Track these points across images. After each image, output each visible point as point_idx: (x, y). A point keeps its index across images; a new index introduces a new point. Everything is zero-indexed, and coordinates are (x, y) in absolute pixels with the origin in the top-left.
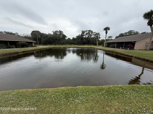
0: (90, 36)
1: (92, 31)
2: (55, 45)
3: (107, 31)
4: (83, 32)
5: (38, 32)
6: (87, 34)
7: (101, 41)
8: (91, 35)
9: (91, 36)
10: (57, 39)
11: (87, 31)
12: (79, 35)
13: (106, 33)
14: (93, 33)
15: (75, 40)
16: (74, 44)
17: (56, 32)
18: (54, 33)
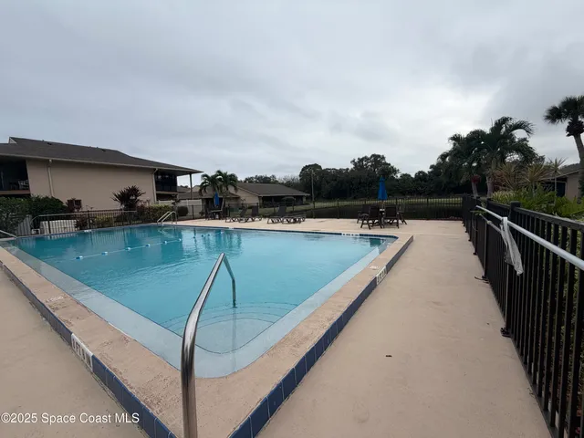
2: (355, 198)
5: (316, 166)
10: (362, 181)
17: (361, 160)
18: (355, 164)
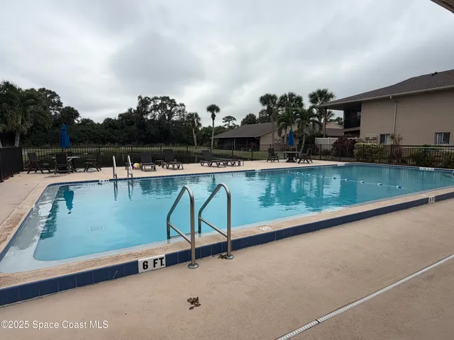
0: (167, 118)
1: (173, 101)
3: (215, 113)
4: (144, 102)
6: (155, 108)
7: (203, 133)
8: (171, 114)
9: (170, 117)
11: (156, 98)
12: (130, 110)
13: (213, 117)
14: (176, 105)
15: (115, 128)
16: (113, 142)
